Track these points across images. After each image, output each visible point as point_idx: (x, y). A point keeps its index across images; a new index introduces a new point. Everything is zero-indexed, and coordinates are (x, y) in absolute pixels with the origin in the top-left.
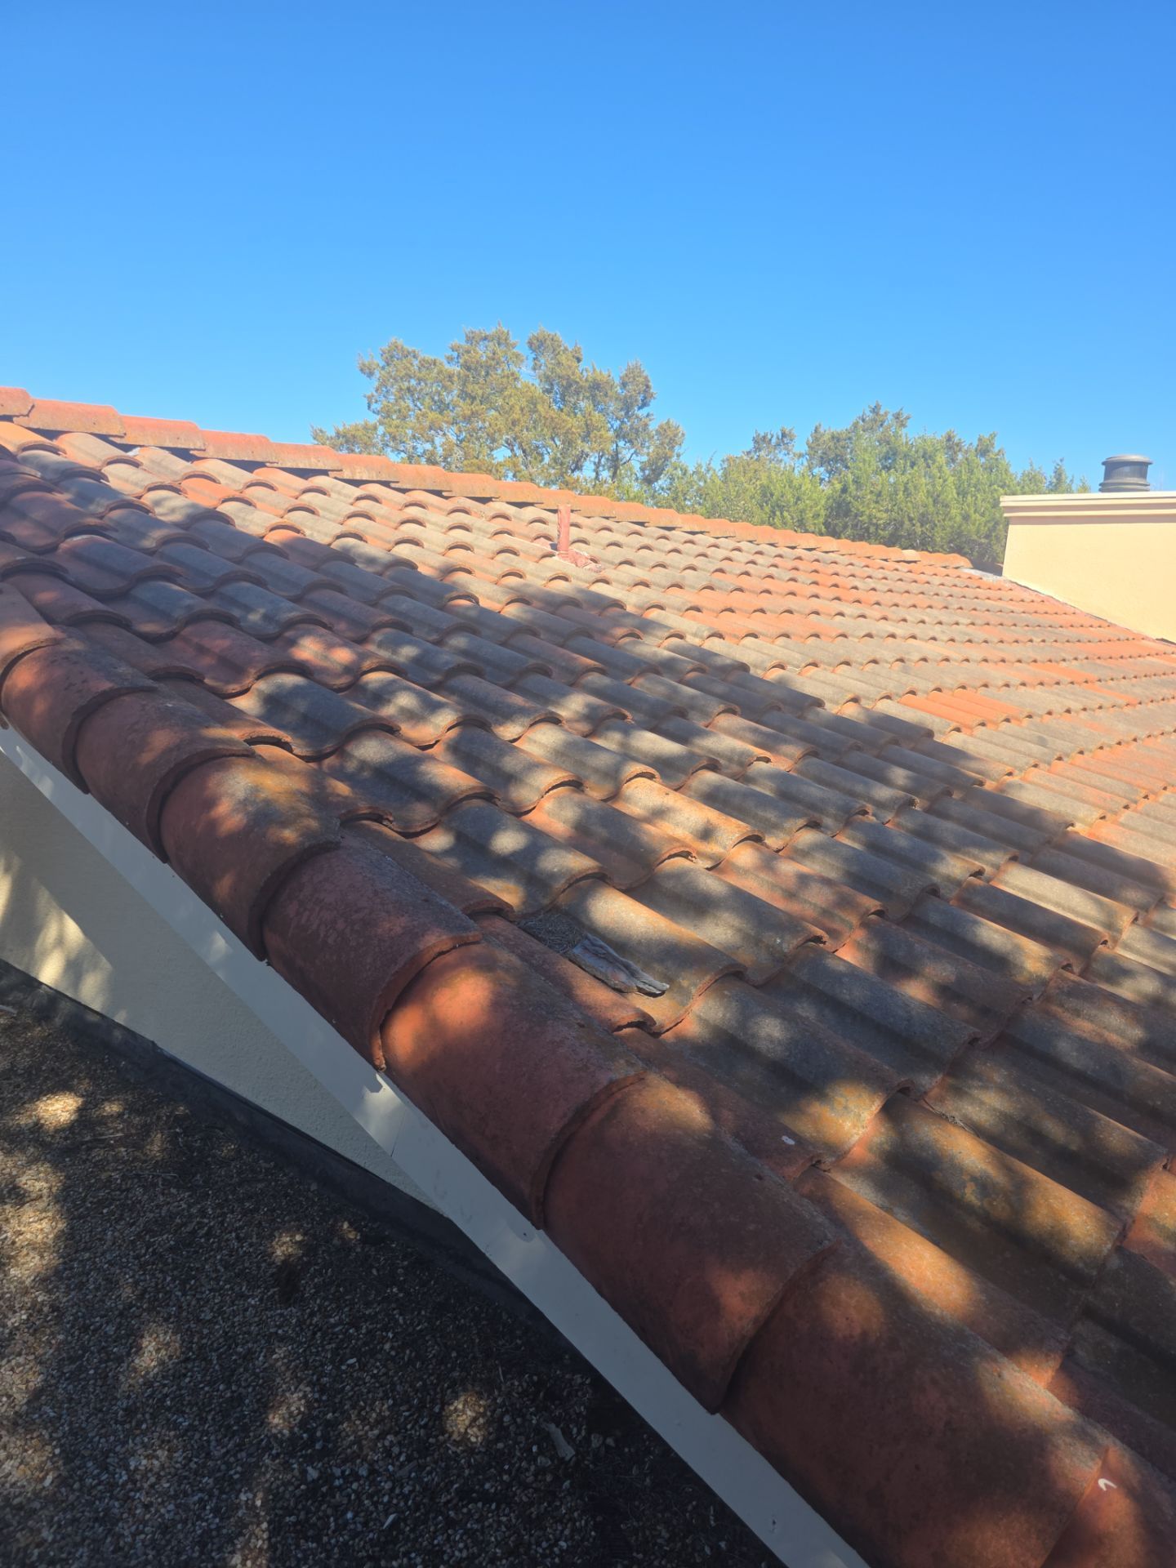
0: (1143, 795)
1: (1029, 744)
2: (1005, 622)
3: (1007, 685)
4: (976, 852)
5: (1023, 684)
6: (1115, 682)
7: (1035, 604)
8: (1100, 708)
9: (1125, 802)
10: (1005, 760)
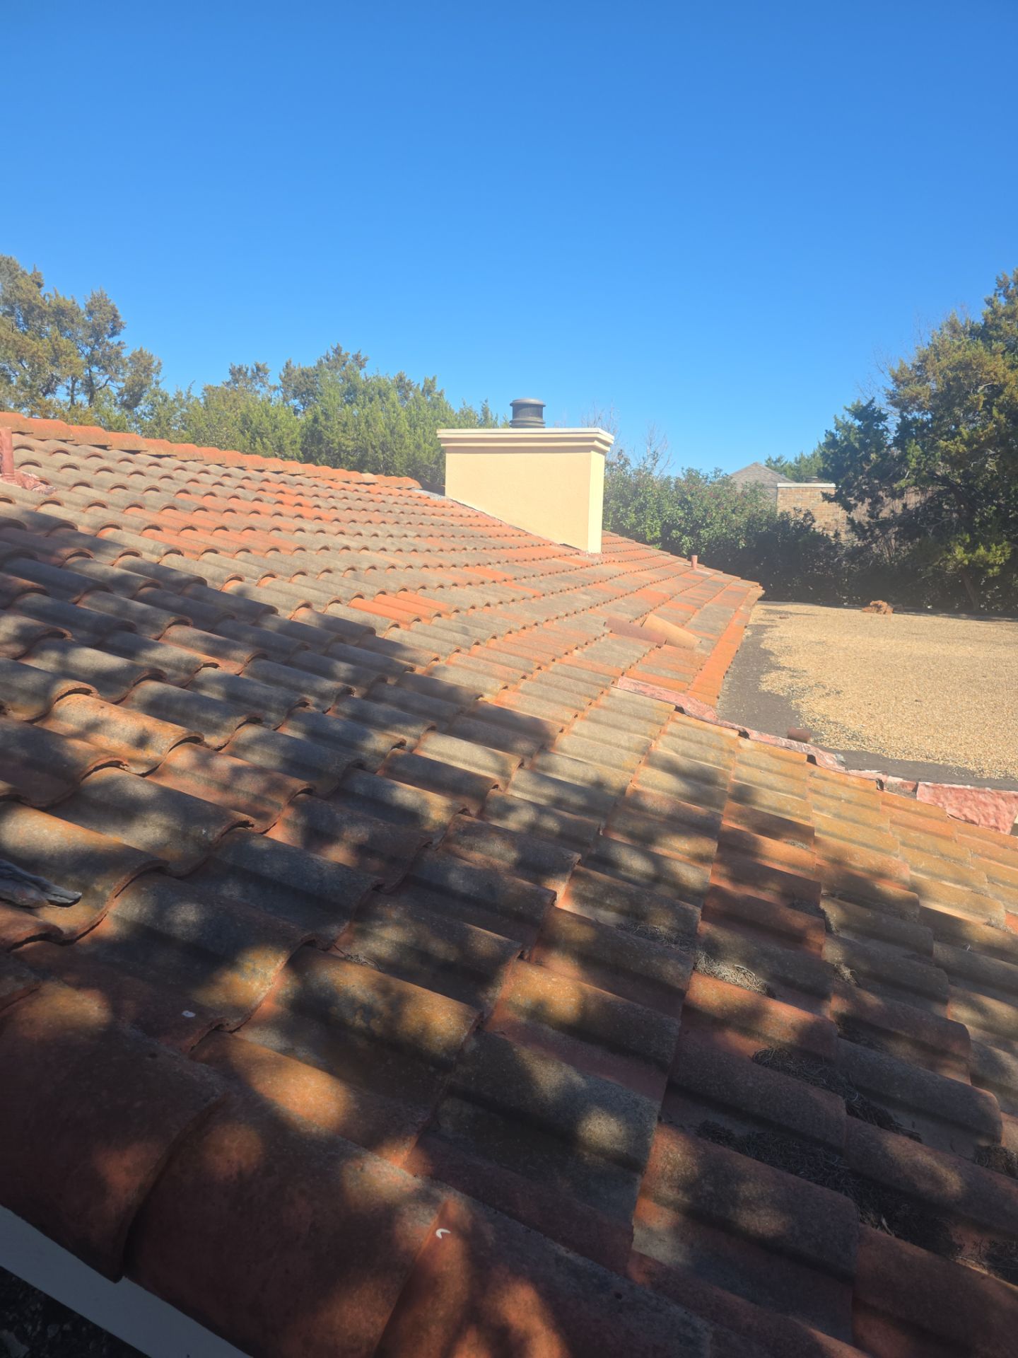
0: (536, 667)
1: (454, 634)
2: (445, 534)
3: (442, 587)
4: (401, 727)
5: (455, 585)
6: (527, 579)
7: (471, 518)
8: (513, 601)
9: (522, 673)
10: (434, 648)
